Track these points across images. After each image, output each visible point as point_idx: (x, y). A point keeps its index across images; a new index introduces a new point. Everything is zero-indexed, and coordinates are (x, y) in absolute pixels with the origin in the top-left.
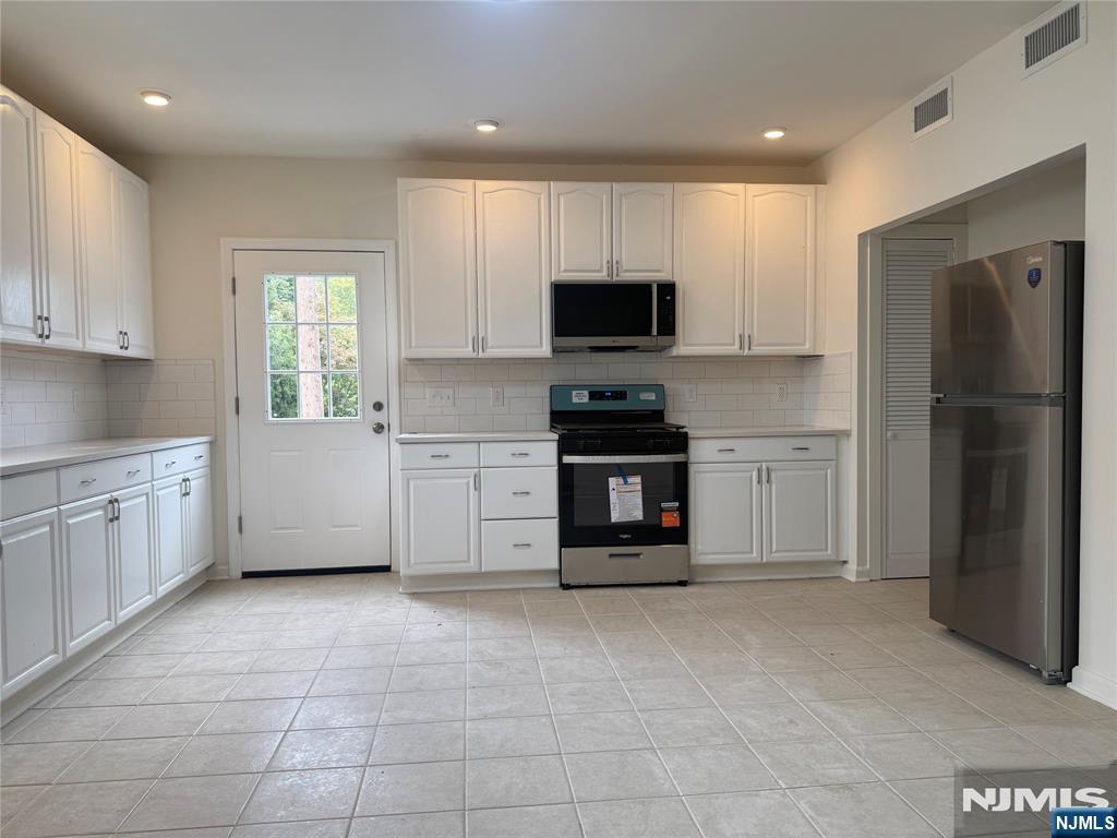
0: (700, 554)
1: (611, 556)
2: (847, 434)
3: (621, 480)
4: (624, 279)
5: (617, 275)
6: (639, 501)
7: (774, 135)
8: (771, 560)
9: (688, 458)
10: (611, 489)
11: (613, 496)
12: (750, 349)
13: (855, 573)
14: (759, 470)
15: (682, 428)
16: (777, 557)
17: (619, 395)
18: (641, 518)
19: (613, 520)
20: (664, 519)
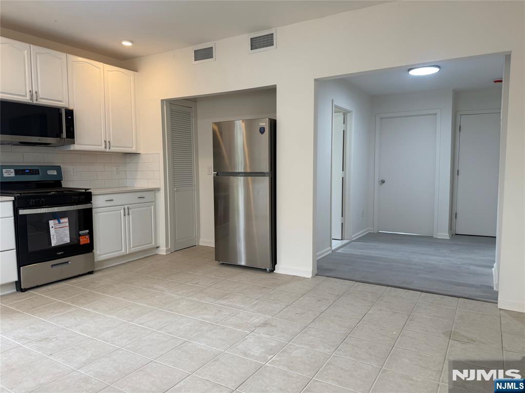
0: (99, 255)
1: (52, 266)
2: (158, 190)
3: (56, 221)
4: (40, 103)
5: (37, 100)
6: (68, 232)
7: (127, 44)
8: (131, 252)
9: (92, 206)
10: (51, 227)
11: (52, 231)
12: (109, 148)
13: (165, 251)
14: (124, 209)
15: (88, 190)
16: (133, 250)
17: (34, 171)
18: (69, 241)
19: (53, 245)
20: (81, 240)
